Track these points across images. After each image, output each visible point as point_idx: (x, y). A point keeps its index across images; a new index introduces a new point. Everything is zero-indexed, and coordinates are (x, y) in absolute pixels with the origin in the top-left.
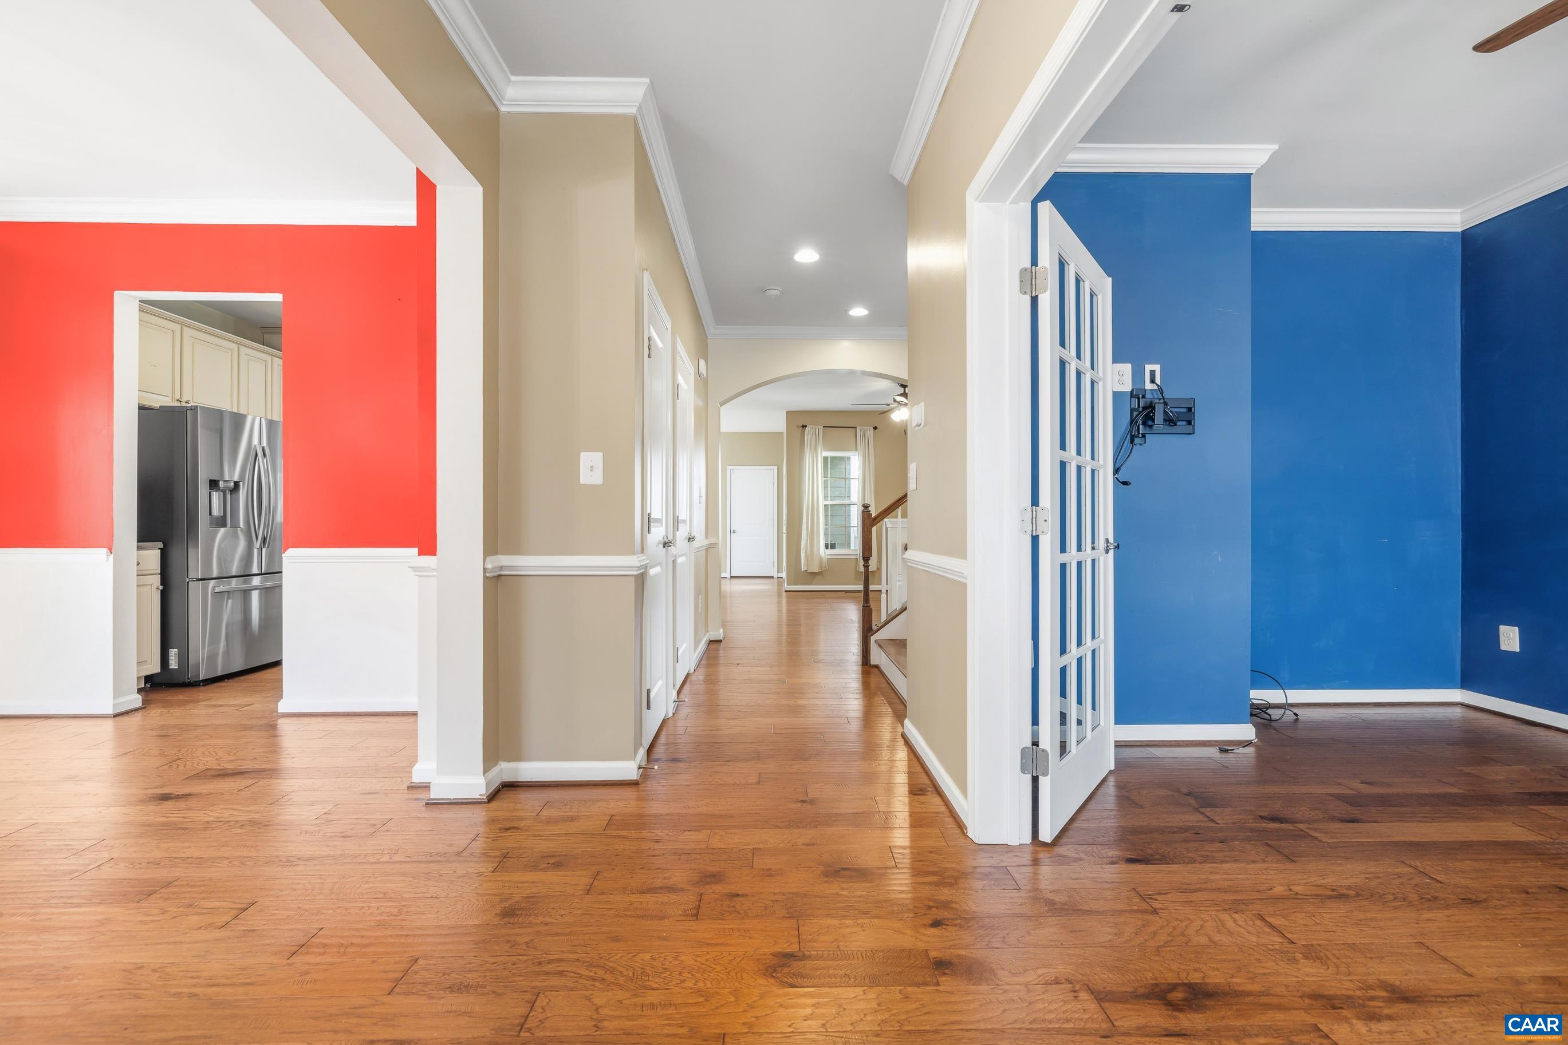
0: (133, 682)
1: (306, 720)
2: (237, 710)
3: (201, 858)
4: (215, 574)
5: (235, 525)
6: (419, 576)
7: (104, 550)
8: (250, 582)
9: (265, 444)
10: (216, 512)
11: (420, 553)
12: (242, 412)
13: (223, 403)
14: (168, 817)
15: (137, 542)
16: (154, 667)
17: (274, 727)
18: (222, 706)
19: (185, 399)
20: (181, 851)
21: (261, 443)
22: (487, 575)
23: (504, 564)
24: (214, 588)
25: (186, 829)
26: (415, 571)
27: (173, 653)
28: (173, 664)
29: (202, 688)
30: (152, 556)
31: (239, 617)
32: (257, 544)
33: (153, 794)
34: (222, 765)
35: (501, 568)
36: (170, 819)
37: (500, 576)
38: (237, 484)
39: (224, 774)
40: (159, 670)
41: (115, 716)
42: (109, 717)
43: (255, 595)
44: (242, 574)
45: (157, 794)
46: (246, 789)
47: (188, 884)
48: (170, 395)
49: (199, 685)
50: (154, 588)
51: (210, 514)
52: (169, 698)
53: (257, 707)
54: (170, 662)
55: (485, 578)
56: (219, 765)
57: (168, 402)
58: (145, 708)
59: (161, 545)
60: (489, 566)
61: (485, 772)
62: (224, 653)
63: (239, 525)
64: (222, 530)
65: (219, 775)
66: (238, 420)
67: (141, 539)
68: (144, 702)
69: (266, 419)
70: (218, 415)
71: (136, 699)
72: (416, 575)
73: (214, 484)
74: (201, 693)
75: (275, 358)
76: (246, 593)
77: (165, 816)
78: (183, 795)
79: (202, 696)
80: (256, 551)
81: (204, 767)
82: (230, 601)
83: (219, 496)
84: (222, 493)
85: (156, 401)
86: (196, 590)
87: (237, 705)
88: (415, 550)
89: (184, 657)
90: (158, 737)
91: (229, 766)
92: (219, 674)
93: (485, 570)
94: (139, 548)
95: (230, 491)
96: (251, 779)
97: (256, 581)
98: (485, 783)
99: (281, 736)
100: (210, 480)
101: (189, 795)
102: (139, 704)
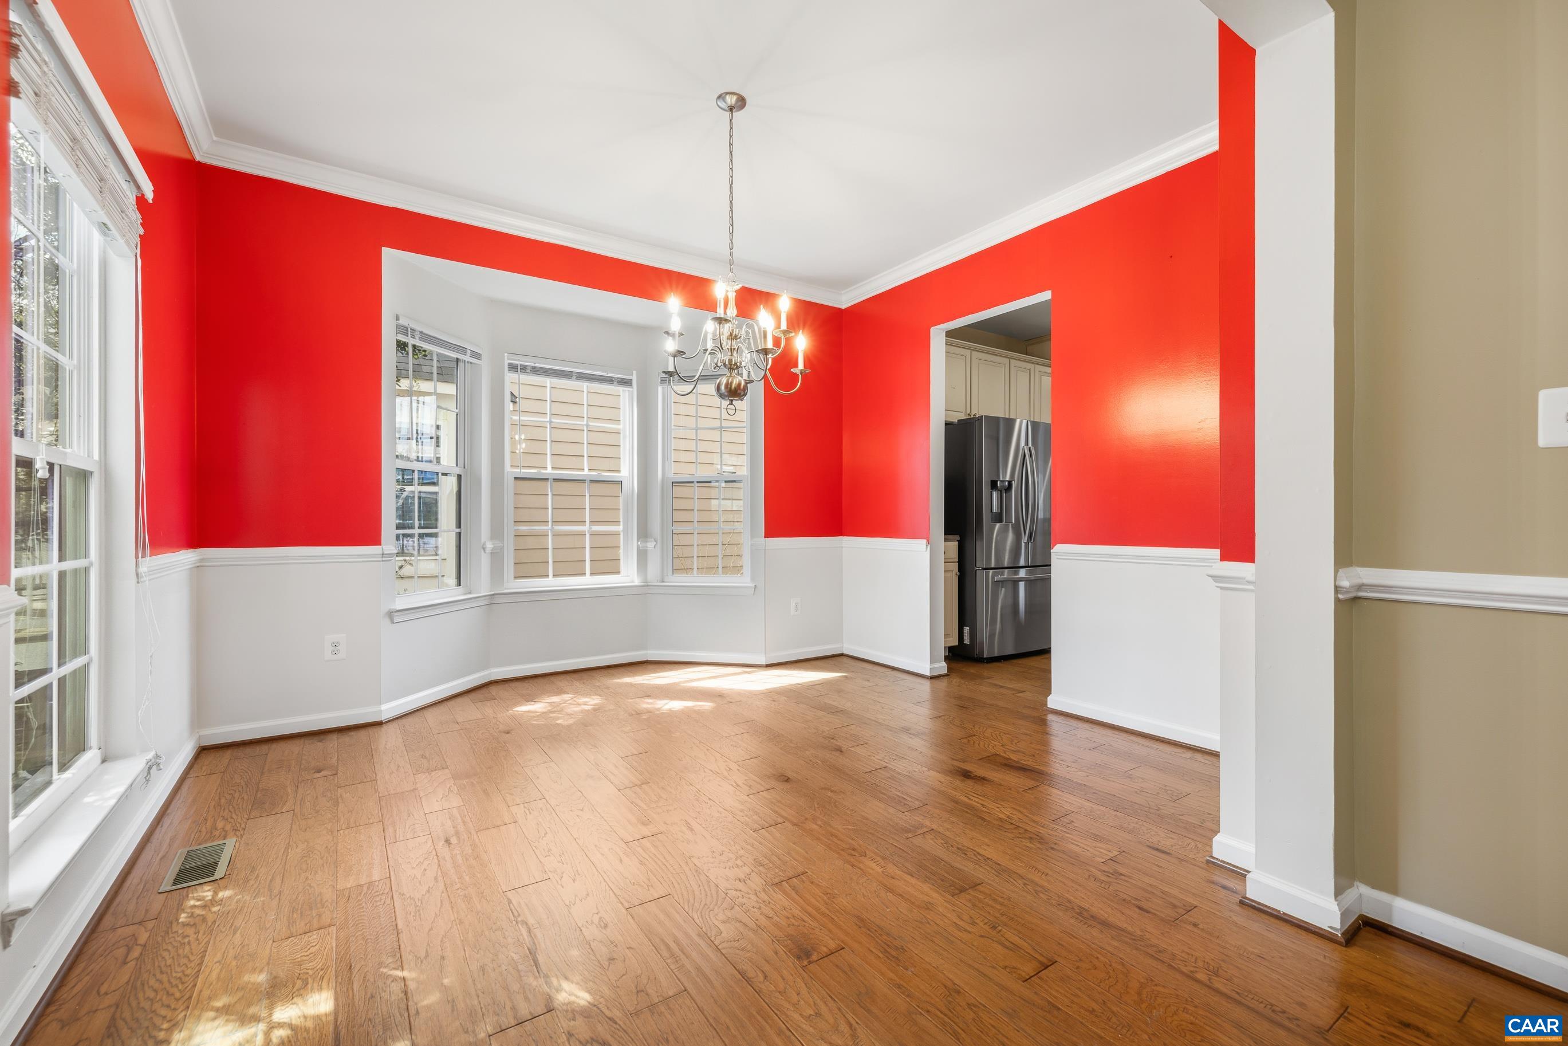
0: (942, 653)
1: (1074, 723)
2: (1013, 694)
3: (999, 864)
4: (993, 566)
5: (1009, 521)
6: (1222, 588)
7: (924, 541)
8: (1017, 573)
9: (1030, 445)
10: (995, 509)
11: (1224, 558)
12: (1012, 417)
13: (999, 413)
14: (970, 799)
15: (945, 534)
16: (954, 642)
17: (1043, 722)
18: (1001, 687)
19: (973, 413)
20: (982, 847)
21: (1027, 443)
22: (1341, 596)
23: (1365, 581)
24: (993, 578)
25: (983, 819)
26: (1216, 582)
27: (966, 629)
28: (967, 641)
29: (986, 665)
30: (954, 545)
31: (1010, 601)
32: (1025, 539)
33: (959, 768)
34: (1007, 753)
35: (1361, 587)
36: (971, 802)
37: (1356, 599)
38: (1010, 483)
39: (1009, 765)
40: (957, 644)
41: (932, 678)
42: (927, 678)
43: (1022, 585)
44: (1012, 566)
45: (961, 768)
46: (1029, 791)
47: (990, 895)
48: (964, 412)
49: (984, 662)
50: (954, 573)
51: (991, 511)
52: (964, 669)
53: (1028, 695)
54: (964, 634)
55: (1337, 601)
56: (1005, 753)
57: (962, 416)
58: (949, 675)
59: (958, 537)
60: (1345, 583)
61: (1338, 892)
62: (999, 633)
63: (1012, 520)
64: (998, 525)
65: (1006, 765)
66: (1010, 423)
67: (946, 533)
68: (949, 669)
69: (1031, 422)
70: (995, 421)
71: (942, 667)
72: (1217, 587)
73: (994, 485)
74: (986, 670)
75: (1036, 366)
76: (1015, 583)
77: (967, 797)
78: (979, 777)
79: (986, 673)
80: (1023, 544)
81: (993, 751)
82: (1003, 589)
83: (997, 494)
84: (999, 492)
85: (955, 418)
86: (981, 576)
87: (1013, 689)
88: (1216, 553)
89: (973, 635)
90: (960, 708)
91: (1013, 757)
92: (996, 654)
93: (1337, 589)
94: (946, 540)
95: (1005, 490)
96: (1033, 779)
97: (1022, 573)
98: (1339, 914)
99: (1051, 735)
100: (992, 481)
101: (984, 779)
102: (945, 671)
